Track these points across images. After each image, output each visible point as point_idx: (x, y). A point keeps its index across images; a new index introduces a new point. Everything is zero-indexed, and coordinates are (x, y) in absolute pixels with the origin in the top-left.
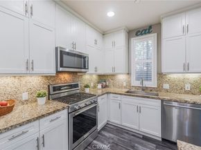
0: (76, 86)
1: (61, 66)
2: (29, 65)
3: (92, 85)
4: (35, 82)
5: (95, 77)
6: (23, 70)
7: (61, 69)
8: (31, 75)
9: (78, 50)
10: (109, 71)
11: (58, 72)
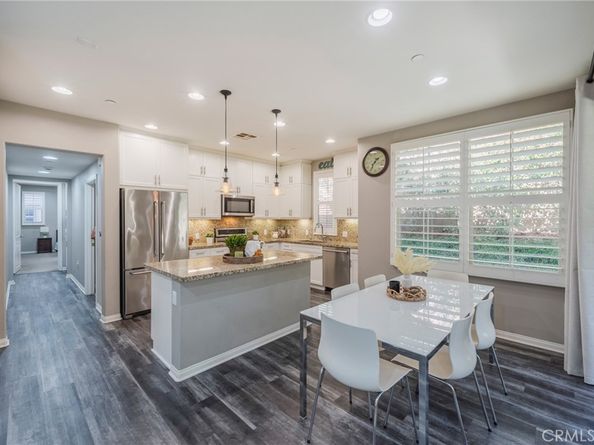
0: (242, 231)
1: (226, 211)
2: (203, 211)
3: (265, 233)
4: (205, 225)
5: (270, 222)
6: (199, 215)
7: (227, 214)
8: (202, 219)
9: (244, 194)
10: (285, 215)
11: (223, 216)
